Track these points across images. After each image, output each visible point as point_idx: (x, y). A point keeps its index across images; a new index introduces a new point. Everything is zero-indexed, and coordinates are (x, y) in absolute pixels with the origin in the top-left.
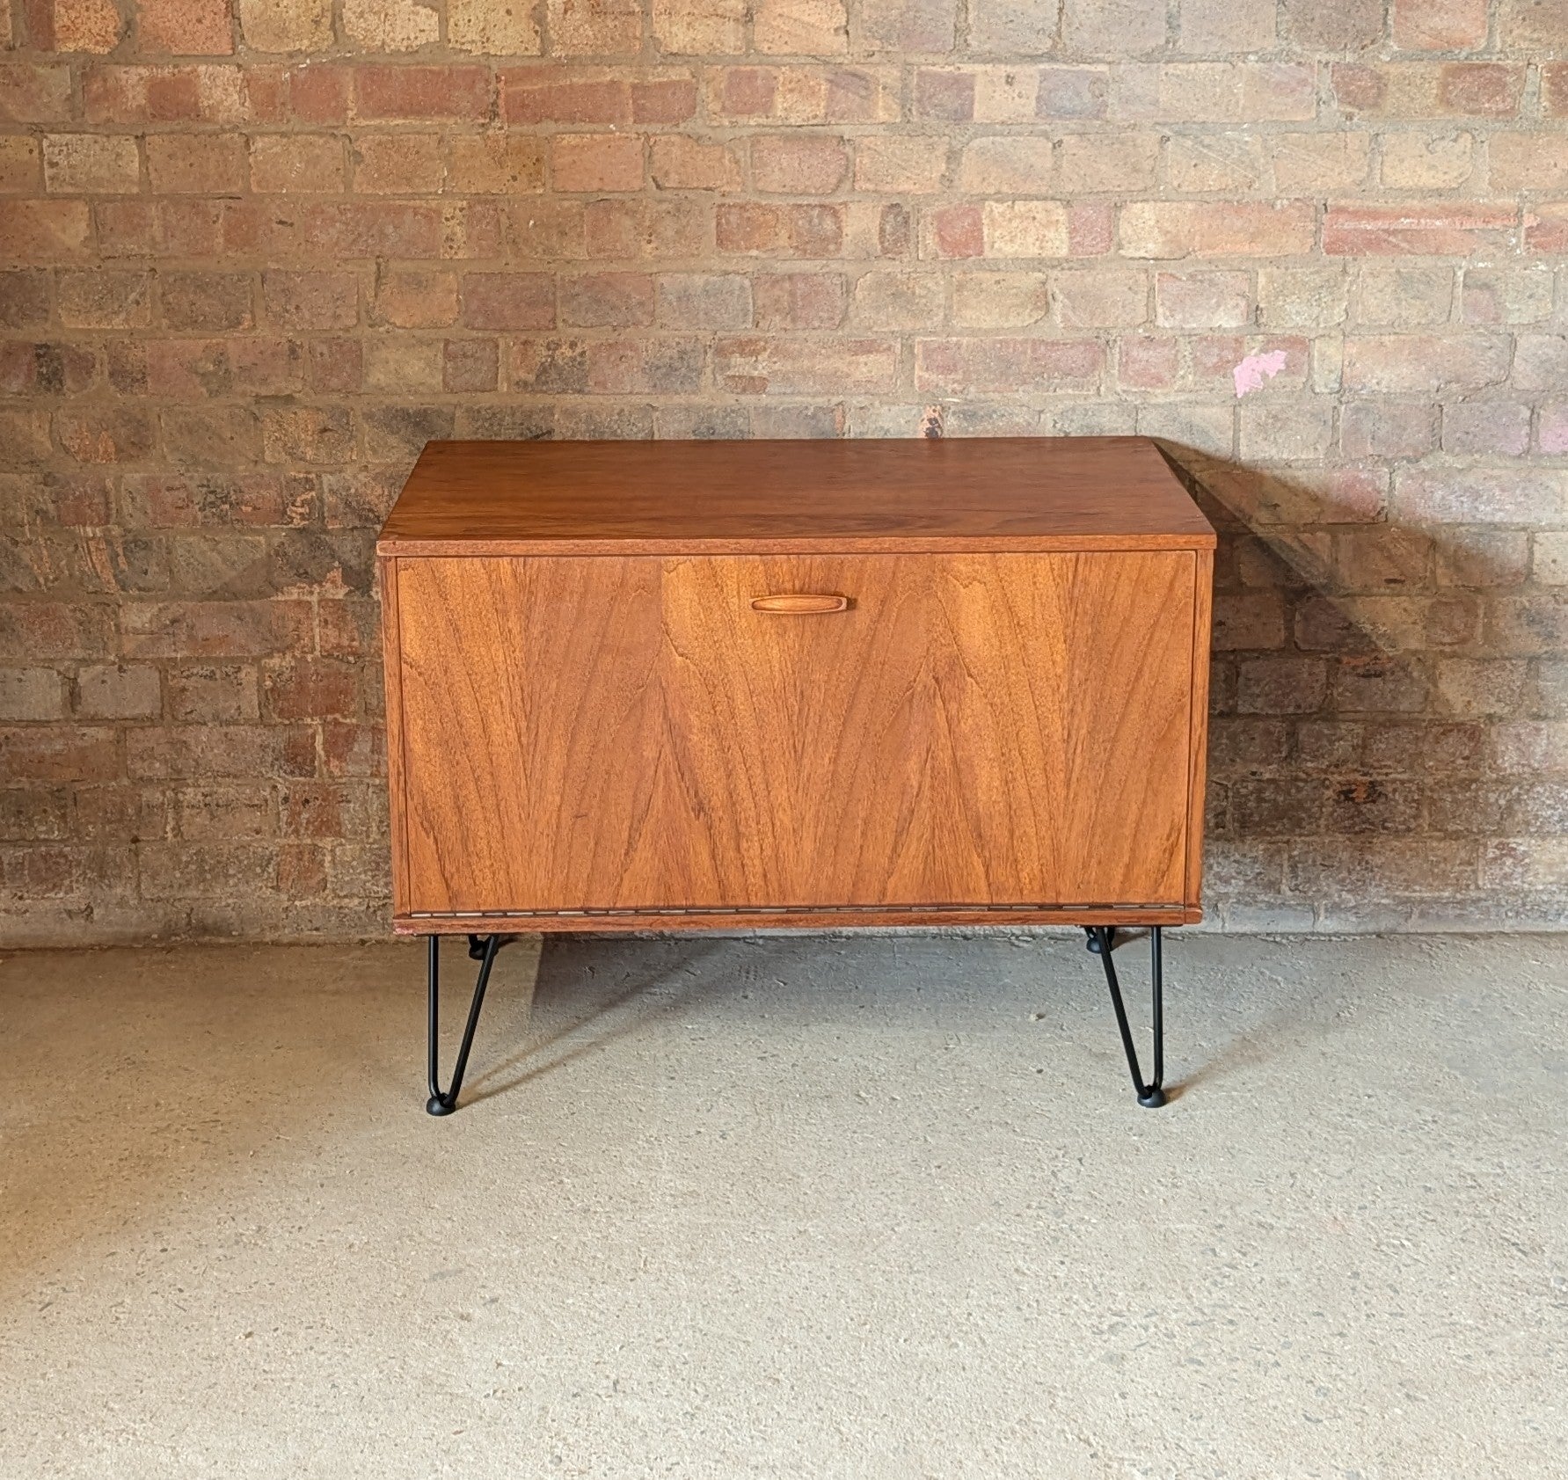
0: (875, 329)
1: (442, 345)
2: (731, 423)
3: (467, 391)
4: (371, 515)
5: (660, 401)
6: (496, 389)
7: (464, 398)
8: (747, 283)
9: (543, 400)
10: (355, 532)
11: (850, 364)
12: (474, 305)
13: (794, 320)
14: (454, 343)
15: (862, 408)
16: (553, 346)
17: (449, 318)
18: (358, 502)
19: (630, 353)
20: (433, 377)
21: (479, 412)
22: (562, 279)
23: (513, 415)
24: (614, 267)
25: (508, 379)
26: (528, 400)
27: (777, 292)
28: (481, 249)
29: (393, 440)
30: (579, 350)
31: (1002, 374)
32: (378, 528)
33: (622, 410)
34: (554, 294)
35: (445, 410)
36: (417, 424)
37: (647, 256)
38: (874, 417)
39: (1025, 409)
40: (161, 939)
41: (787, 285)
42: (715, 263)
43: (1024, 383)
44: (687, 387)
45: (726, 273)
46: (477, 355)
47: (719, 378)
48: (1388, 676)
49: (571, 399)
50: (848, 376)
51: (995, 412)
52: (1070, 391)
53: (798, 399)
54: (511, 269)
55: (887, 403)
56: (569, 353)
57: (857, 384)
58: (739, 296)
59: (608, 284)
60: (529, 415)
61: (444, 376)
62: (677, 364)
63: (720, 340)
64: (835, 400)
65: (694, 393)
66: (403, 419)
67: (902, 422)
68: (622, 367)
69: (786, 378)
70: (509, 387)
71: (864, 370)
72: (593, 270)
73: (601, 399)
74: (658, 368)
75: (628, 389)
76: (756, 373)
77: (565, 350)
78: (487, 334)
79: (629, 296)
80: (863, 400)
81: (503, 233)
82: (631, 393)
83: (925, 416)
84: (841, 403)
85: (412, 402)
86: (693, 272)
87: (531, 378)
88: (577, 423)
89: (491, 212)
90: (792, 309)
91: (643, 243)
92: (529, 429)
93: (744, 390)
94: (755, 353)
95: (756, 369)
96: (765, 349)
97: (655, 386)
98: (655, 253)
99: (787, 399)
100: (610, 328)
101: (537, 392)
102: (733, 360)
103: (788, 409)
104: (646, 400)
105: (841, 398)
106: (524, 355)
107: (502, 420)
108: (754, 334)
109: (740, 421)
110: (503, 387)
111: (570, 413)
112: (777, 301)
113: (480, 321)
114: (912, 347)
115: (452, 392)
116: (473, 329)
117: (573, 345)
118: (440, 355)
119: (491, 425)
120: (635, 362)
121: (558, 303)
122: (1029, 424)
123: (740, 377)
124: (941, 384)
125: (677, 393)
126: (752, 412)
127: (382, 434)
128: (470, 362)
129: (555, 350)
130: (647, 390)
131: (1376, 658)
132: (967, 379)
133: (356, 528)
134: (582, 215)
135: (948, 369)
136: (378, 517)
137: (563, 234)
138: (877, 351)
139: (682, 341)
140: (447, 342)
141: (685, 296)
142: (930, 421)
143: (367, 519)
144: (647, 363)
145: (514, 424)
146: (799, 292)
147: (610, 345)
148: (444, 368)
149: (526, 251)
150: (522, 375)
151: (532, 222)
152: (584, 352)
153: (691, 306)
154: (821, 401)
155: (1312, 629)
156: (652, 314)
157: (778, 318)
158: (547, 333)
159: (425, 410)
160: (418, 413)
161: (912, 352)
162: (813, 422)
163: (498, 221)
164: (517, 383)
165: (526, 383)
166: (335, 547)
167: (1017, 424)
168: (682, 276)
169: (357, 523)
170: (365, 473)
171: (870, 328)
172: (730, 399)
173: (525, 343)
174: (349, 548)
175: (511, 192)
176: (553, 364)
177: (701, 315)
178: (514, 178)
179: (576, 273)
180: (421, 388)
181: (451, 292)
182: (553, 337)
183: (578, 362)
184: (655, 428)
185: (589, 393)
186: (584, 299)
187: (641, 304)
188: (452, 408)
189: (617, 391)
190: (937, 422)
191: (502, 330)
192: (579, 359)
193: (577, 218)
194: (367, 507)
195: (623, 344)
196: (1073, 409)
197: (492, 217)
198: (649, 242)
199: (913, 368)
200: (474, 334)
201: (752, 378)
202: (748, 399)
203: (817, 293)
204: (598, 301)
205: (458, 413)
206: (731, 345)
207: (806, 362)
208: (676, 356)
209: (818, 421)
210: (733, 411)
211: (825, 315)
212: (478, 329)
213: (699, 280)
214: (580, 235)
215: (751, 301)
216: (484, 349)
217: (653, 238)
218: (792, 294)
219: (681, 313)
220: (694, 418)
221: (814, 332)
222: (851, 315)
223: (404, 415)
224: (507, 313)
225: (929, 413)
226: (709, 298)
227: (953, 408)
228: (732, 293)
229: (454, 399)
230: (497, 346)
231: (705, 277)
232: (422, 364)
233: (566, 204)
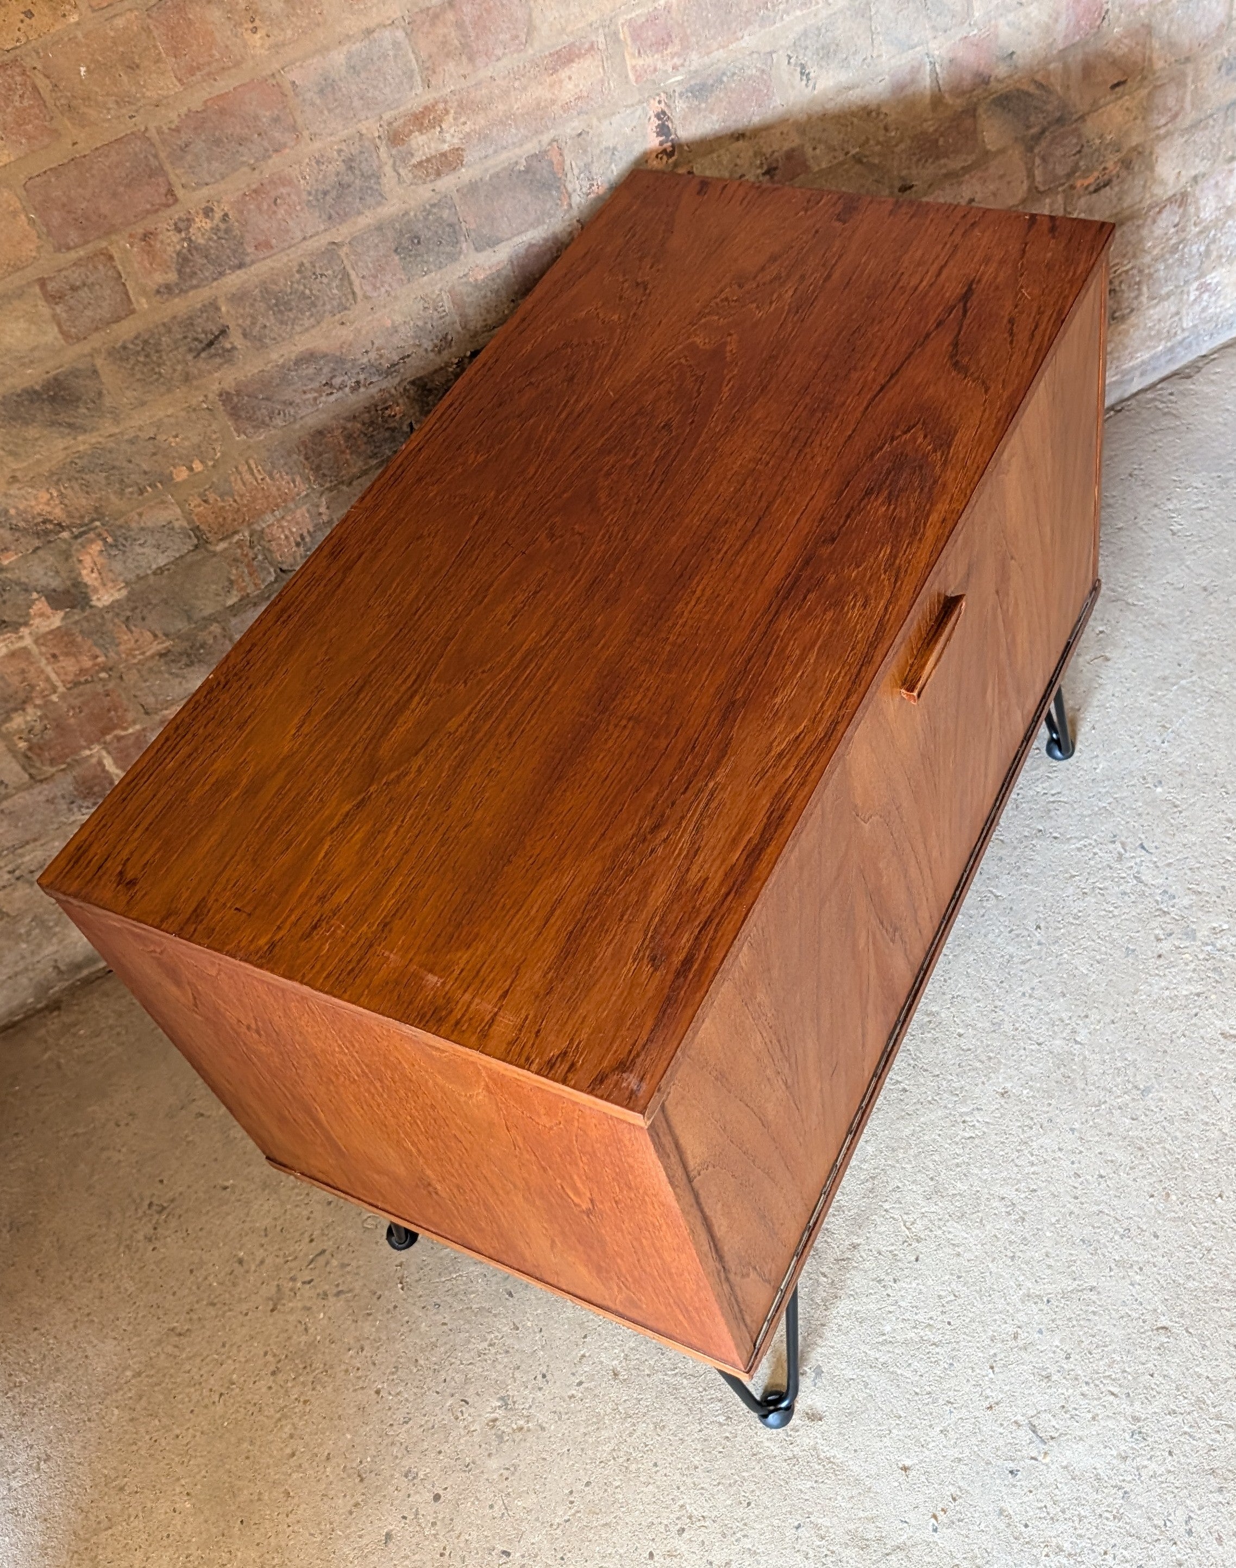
0: (569, 30)
1: (37, 289)
2: (436, 220)
3: (97, 329)
4: (50, 526)
5: (342, 232)
6: (133, 312)
7: (96, 340)
8: (400, 34)
9: (198, 298)
10: (40, 553)
11: (551, 86)
12: (56, 218)
13: (471, 59)
14: (50, 279)
15: (580, 134)
16: (181, 225)
17: (29, 249)
18: (26, 521)
19: (284, 190)
20: (45, 333)
21: (124, 348)
22: (159, 131)
23: (170, 331)
24: (224, 85)
25: (144, 292)
26: (179, 306)
27: (441, 30)
28: (29, 138)
29: (32, 432)
30: (218, 215)
31: (722, 24)
32: (65, 535)
33: (302, 264)
34: (156, 156)
35: (80, 366)
36: (53, 399)
37: (259, 51)
38: (595, 140)
39: (755, 56)
40: (38, 1000)
41: (450, 16)
42: (353, 24)
43: (748, 23)
44: (370, 200)
45: (369, 32)
46: (89, 281)
47: (401, 171)
48: (1115, 181)
49: (233, 280)
50: (553, 102)
51: (724, 74)
52: (798, 13)
53: (504, 156)
54: (84, 147)
55: (605, 116)
56: (207, 225)
57: (566, 107)
58: (395, 56)
59: (222, 112)
60: (189, 323)
61: (59, 326)
62: (347, 179)
63: (390, 124)
64: (546, 138)
65: (379, 204)
66: (32, 401)
67: (628, 130)
68: (281, 212)
69: (483, 137)
70: (149, 302)
71: (570, 86)
72: (196, 99)
73: (269, 262)
74: (325, 193)
75: (299, 235)
76: (446, 147)
77: (202, 224)
78: (90, 247)
79: (256, 118)
80: (576, 125)
81: (50, 103)
82: (305, 239)
83: (651, 114)
84: (554, 140)
85: (33, 377)
86: (327, 49)
87: (172, 277)
88: (252, 305)
89: (18, 79)
90: (465, 46)
91: (248, 35)
92: (196, 339)
93: (438, 174)
94: (438, 121)
95: (444, 141)
96: (447, 112)
97: (330, 217)
98: (268, 41)
99: (491, 162)
100: (246, 169)
101: (186, 292)
102: (413, 142)
103: (497, 175)
104: (324, 240)
105: (552, 134)
106: (150, 252)
107: (158, 343)
108: (428, 97)
109: (446, 214)
110: (143, 304)
111: (238, 298)
112: (444, 43)
113: (73, 236)
114: (616, 33)
115: (78, 340)
116: (69, 249)
117: (208, 212)
118: (41, 303)
119: (147, 356)
120: (294, 197)
121: (168, 167)
122: (763, 71)
123: (428, 160)
124: (659, 65)
125: (359, 213)
126: (456, 197)
127: (14, 431)
128: (84, 294)
129: (187, 229)
130: (322, 227)
131: (1105, 169)
132: (686, 47)
133: (38, 548)
134: (148, 30)
135: (662, 43)
136: (59, 524)
137: (133, 67)
138: (579, 56)
139: (344, 146)
140: (42, 283)
141: (327, 86)
142: (658, 116)
143: (47, 533)
144: (310, 193)
145: (175, 342)
146: (467, 19)
147: (255, 191)
148: (55, 316)
149: (92, 113)
150: (159, 278)
151: (83, 69)
152: (226, 215)
153: (338, 95)
154: (531, 147)
155: (1050, 167)
156: (294, 128)
157: (451, 66)
158: (169, 211)
159: (56, 379)
160: (47, 386)
161: (617, 40)
162: (529, 177)
163: (35, 88)
164: (158, 292)
165: (168, 287)
166: (23, 580)
167: (750, 77)
168: (315, 61)
169: (37, 543)
170: (17, 485)
171: (563, 29)
172: (424, 193)
173: (146, 236)
174: (42, 572)
175: (33, 35)
176: (193, 247)
177: (357, 103)
178: (29, 14)
179: (173, 115)
180: (36, 354)
181: (15, 214)
182: (176, 212)
183: (224, 231)
184: (349, 268)
185: (253, 262)
186: (199, 146)
187: (276, 120)
188: (89, 358)
189: (286, 245)
190: (664, 113)
191: (107, 234)
192: (223, 226)
193: (144, 35)
194: (40, 519)
195: (272, 182)
196: (805, 33)
197: (24, 84)
198: (255, 30)
199: (624, 59)
200: (73, 255)
201: (444, 155)
202: (447, 183)
203: (488, 11)
204: (218, 142)
205: (99, 362)
206: (405, 125)
207: (501, 107)
208: (342, 167)
209: (534, 174)
210: (433, 206)
211: (508, 36)
212: (76, 247)
213: (338, 57)
214: (158, 61)
215: (412, 56)
216: (95, 268)
217: (257, 23)
218: (459, 25)
219: (330, 111)
220: (390, 234)
221: (500, 64)
222: (537, 22)
223: (32, 396)
224: (105, 209)
225: (655, 107)
226: (359, 74)
227: (678, 90)
228: (385, 56)
229: (85, 348)
230: (111, 258)
231: (345, 49)
232: (22, 324)
233: (120, 22)
